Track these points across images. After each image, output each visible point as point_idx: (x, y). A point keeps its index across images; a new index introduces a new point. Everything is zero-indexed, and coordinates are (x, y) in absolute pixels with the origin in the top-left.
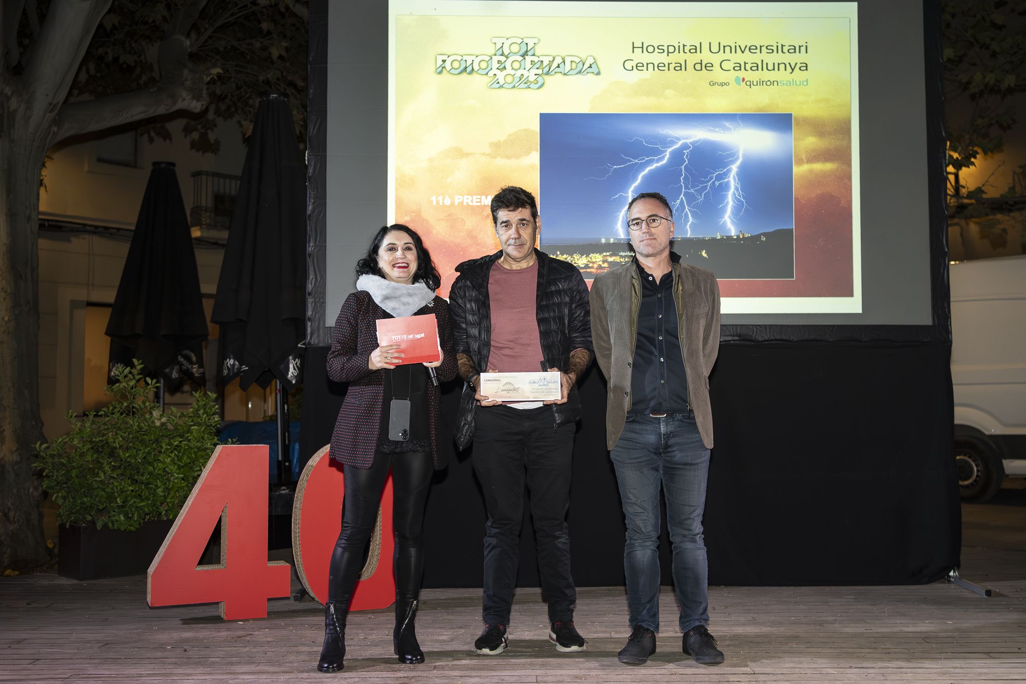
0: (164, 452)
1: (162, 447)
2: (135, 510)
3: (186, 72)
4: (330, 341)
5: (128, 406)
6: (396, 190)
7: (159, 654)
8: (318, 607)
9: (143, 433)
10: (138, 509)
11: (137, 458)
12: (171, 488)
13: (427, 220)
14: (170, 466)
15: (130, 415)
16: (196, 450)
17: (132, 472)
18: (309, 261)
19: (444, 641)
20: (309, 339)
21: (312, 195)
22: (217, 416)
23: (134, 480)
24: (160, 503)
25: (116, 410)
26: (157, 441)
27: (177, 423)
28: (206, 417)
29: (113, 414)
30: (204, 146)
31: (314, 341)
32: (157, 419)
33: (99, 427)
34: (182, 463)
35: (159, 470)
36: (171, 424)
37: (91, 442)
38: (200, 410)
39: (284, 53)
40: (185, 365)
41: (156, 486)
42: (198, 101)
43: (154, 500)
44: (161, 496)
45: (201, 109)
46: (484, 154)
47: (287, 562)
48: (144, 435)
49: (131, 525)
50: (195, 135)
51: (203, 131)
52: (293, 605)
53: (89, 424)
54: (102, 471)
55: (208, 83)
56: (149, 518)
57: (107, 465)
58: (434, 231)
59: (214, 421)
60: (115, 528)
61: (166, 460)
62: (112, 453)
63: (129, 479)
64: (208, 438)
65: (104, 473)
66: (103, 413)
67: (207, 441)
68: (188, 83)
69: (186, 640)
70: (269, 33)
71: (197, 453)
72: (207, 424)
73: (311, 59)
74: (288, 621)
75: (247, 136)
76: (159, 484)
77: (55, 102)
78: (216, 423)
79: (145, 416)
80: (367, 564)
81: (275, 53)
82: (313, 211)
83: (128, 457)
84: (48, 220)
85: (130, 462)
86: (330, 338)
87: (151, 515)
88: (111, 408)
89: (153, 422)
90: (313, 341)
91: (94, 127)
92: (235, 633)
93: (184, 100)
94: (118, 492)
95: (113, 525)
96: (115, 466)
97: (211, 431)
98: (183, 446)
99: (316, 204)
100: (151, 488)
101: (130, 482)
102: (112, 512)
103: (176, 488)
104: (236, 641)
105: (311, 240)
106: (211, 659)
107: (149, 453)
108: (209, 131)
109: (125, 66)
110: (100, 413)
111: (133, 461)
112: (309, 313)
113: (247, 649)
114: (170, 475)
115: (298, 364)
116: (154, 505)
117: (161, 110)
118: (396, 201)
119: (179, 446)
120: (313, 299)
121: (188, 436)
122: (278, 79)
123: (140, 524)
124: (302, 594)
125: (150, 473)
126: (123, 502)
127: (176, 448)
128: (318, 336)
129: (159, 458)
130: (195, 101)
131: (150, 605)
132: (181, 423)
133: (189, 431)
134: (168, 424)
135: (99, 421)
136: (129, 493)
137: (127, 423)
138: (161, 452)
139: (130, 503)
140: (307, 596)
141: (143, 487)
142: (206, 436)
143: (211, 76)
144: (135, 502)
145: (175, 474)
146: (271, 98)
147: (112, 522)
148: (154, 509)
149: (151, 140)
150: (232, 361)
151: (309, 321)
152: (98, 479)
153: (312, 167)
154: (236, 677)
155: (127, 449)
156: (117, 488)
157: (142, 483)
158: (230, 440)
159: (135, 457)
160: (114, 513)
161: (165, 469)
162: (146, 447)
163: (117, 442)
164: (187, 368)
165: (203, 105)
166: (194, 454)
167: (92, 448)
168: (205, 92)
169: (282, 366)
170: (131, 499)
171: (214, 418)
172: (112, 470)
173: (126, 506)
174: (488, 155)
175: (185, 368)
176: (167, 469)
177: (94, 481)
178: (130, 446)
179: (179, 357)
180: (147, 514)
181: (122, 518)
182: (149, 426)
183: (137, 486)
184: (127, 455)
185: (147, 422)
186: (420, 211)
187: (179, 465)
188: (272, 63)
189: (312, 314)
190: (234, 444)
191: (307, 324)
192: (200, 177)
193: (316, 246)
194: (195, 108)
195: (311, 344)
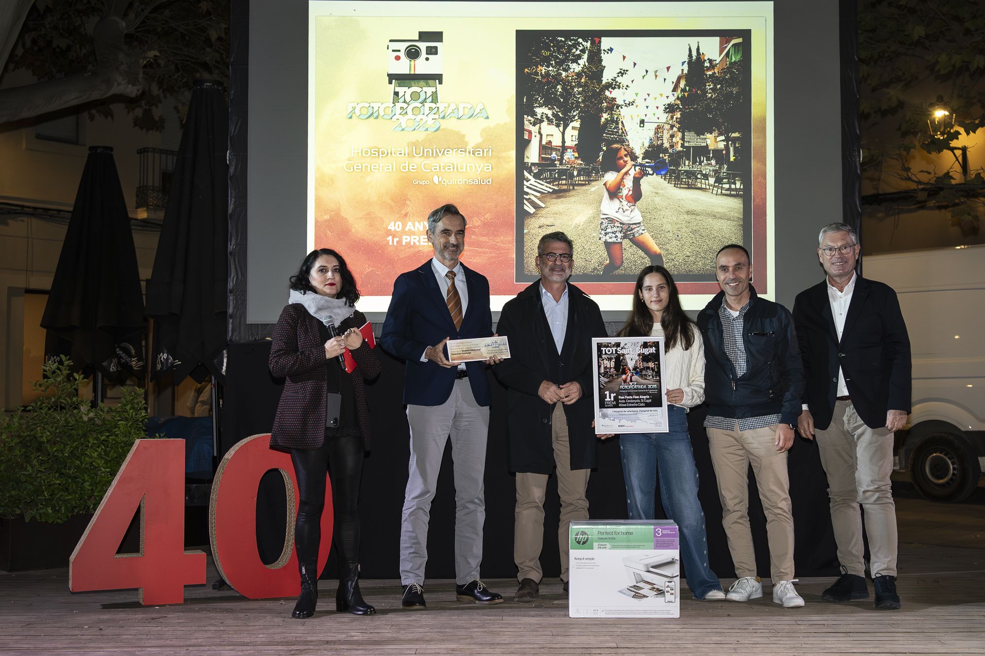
0: (91, 446)
1: (89, 442)
2: (62, 503)
3: (121, 55)
4: (250, 338)
5: (54, 402)
6: (316, 189)
7: (76, 632)
8: (235, 595)
9: (70, 428)
10: (66, 503)
11: (64, 452)
12: (98, 482)
13: (346, 218)
14: (97, 461)
15: (58, 410)
16: (123, 444)
17: (60, 466)
18: (231, 260)
19: (344, 622)
20: (230, 335)
21: (233, 195)
23: (62, 474)
24: (88, 497)
25: (43, 405)
26: (85, 436)
27: (104, 418)
28: (133, 412)
29: (41, 409)
30: (148, 123)
31: (236, 338)
32: (85, 414)
33: (28, 422)
34: (109, 457)
35: (86, 464)
36: (99, 419)
37: (19, 436)
38: (127, 405)
39: (223, 35)
40: (124, 358)
41: (83, 480)
42: (133, 86)
43: (81, 494)
44: (89, 490)
45: (137, 94)
47: (203, 551)
48: (71, 430)
49: (58, 518)
50: (139, 112)
51: (147, 107)
52: (210, 592)
53: (17, 419)
54: (30, 465)
55: (145, 66)
56: (78, 512)
57: (35, 458)
58: (353, 230)
59: (141, 416)
60: (43, 520)
61: (93, 454)
62: (40, 448)
63: (56, 472)
64: (134, 432)
65: (32, 467)
66: (31, 408)
67: (134, 436)
68: (123, 68)
69: (103, 621)
70: (209, 13)
71: (124, 447)
72: (134, 419)
73: (232, 60)
74: (203, 606)
75: (184, 122)
76: (86, 478)
78: (143, 418)
79: (72, 411)
80: (282, 554)
81: (214, 36)
82: (234, 210)
83: (56, 451)
85: (58, 456)
86: (252, 336)
87: (79, 508)
88: (39, 403)
89: (81, 417)
90: (234, 337)
91: (26, 114)
92: (149, 615)
93: (119, 84)
94: (45, 486)
95: (41, 518)
96: (43, 460)
97: (138, 426)
98: (111, 441)
99: (237, 203)
100: (79, 482)
101: (57, 476)
102: (39, 504)
103: (104, 482)
104: (149, 622)
105: (233, 239)
106: (124, 636)
107: (77, 448)
108: (154, 108)
110: (28, 408)
111: (60, 455)
112: (230, 310)
113: (159, 628)
114: (97, 469)
116: (81, 499)
117: (96, 95)
118: (316, 200)
119: (107, 441)
120: (234, 297)
121: (116, 431)
122: (217, 62)
123: (67, 517)
124: (221, 584)
125: (78, 467)
126: (51, 495)
127: (103, 442)
128: (240, 333)
129: (87, 453)
130: (130, 86)
131: (71, 590)
132: (108, 417)
133: (116, 426)
134: (96, 419)
135: (28, 416)
136: (56, 486)
137: (54, 418)
138: (88, 446)
139: (57, 496)
140: (224, 585)
141: (70, 481)
142: (133, 431)
143: (148, 60)
144: (62, 495)
145: (102, 468)
146: (205, 87)
147: (40, 514)
148: (82, 502)
149: (92, 118)
150: (165, 356)
151: (230, 318)
152: (25, 473)
153: (234, 167)
154: (143, 649)
155: (55, 443)
156: (44, 482)
157: (69, 477)
158: (157, 435)
159: (62, 451)
160: (41, 506)
161: (92, 463)
162: (74, 441)
163: (44, 438)
164: (126, 361)
165: (138, 90)
166: (121, 449)
167: (20, 442)
168: (141, 75)
169: (216, 361)
170: (59, 492)
171: (141, 413)
172: (41, 465)
173: (53, 499)
175: (124, 361)
176: (93, 463)
177: (22, 474)
178: (57, 441)
179: (118, 349)
180: (74, 507)
181: (50, 511)
182: (76, 421)
183: (64, 480)
184: (55, 449)
185: (74, 416)
186: (340, 210)
187: (106, 459)
189: (234, 311)
190: (159, 438)
191: (229, 320)
192: (146, 154)
193: (236, 244)
194: (131, 92)
195: (234, 340)
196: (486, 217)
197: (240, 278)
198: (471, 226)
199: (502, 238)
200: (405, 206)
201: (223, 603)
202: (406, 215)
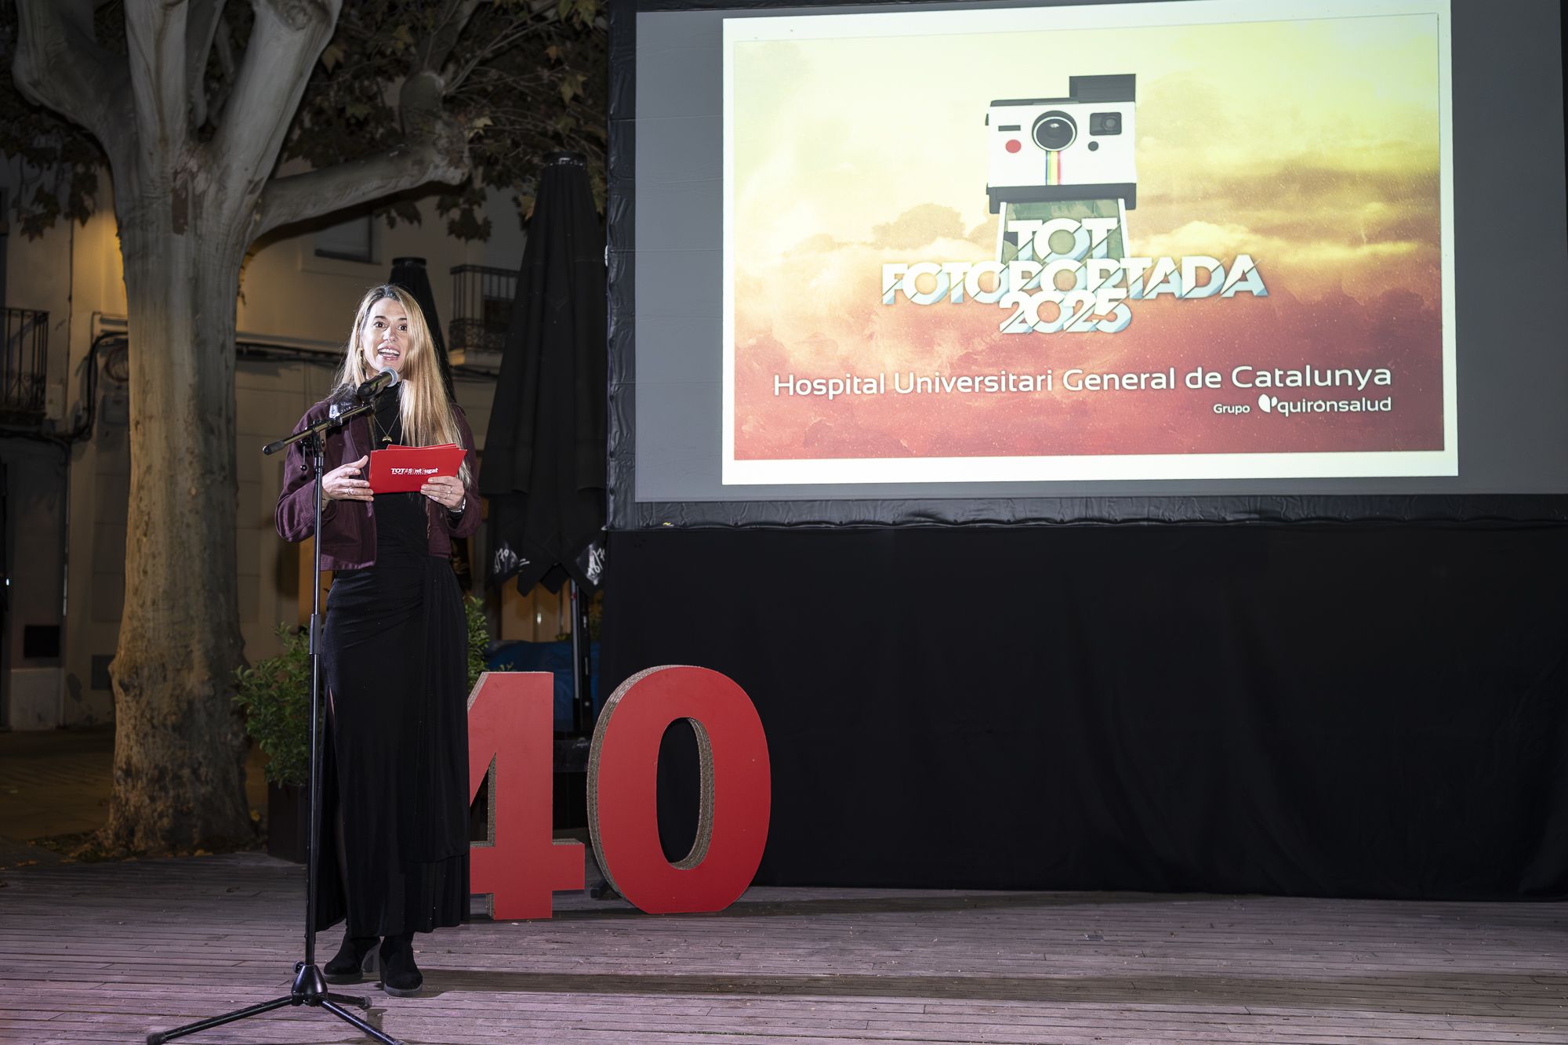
3: (439, 127)
4: (641, 524)
6: (737, 299)
8: (626, 907)
13: (782, 344)
18: (611, 406)
20: (611, 519)
21: (615, 311)
22: (484, 631)
30: (469, 229)
31: (619, 523)
39: (580, 92)
42: (456, 168)
45: (461, 179)
46: (864, 243)
47: (579, 839)
50: (455, 214)
51: (466, 206)
52: (589, 902)
55: (471, 141)
58: (792, 359)
59: (478, 640)
68: (443, 143)
70: (559, 62)
73: (611, 112)
74: (582, 923)
75: (527, 218)
77: (257, 179)
78: (481, 643)
80: (694, 847)
81: (567, 92)
82: (616, 334)
84: (247, 345)
86: (642, 520)
90: (617, 522)
91: (310, 212)
92: (506, 936)
93: (437, 167)
97: (476, 653)
99: (619, 324)
104: (507, 947)
105: (614, 376)
108: (475, 207)
109: (353, 121)
112: (612, 482)
113: (523, 957)
115: (602, 557)
117: (405, 183)
118: (736, 316)
120: (617, 462)
122: (571, 130)
124: (602, 890)
128: (625, 515)
130: (452, 169)
140: (609, 892)
143: (476, 131)
146: (560, 163)
149: (392, 223)
150: (506, 552)
151: (612, 493)
153: (615, 270)
158: (502, 666)
165: (463, 174)
168: (466, 154)
169: (578, 560)
171: (480, 634)
174: (872, 244)
186: (771, 330)
188: (564, 107)
189: (616, 483)
190: (506, 671)
191: (609, 498)
192: (462, 274)
193: (620, 384)
194: (453, 178)
195: (616, 526)
196: (993, 336)
197: (625, 435)
198: (970, 351)
199: (1019, 368)
200: (870, 323)
201: (610, 919)
202: (871, 336)
